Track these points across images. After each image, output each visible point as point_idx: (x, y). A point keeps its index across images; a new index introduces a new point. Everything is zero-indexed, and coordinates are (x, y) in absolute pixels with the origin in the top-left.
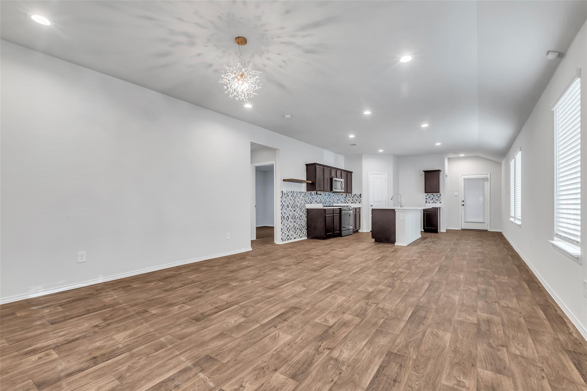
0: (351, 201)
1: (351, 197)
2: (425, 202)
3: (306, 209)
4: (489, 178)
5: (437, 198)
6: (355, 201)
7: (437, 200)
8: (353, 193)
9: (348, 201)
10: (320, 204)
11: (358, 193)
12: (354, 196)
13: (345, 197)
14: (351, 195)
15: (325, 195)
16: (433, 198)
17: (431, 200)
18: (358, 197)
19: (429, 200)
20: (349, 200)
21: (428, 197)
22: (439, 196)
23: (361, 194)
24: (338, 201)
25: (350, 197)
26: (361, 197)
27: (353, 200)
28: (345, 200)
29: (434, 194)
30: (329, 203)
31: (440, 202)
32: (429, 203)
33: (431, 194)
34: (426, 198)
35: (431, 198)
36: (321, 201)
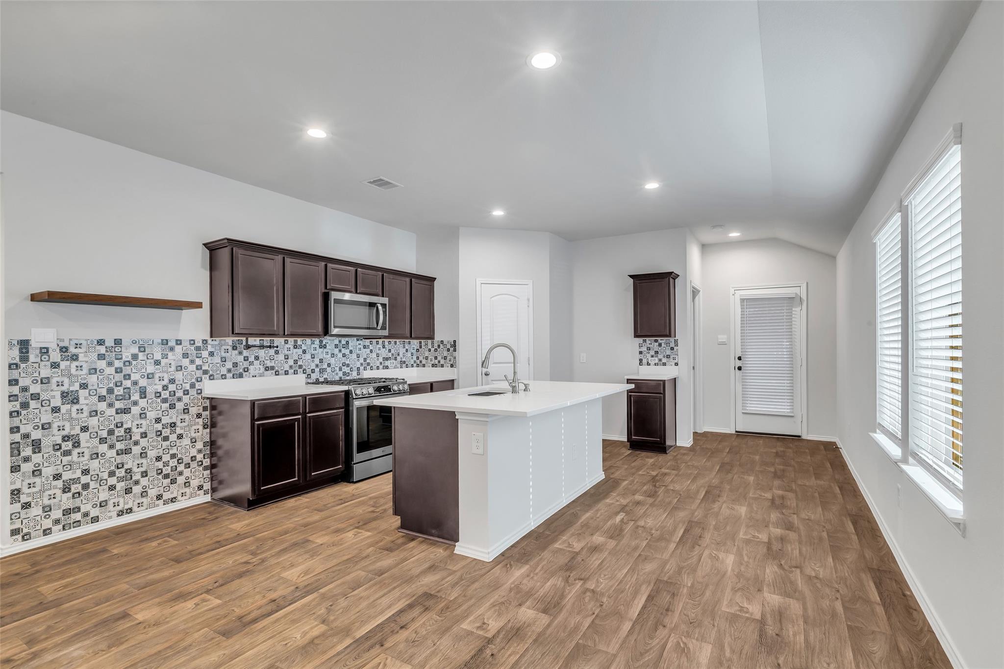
0: (431, 360)
1: (433, 349)
2: (638, 362)
3: (208, 398)
4: (804, 297)
5: (668, 352)
6: (442, 362)
7: (668, 357)
8: (438, 337)
9: (424, 361)
10: (291, 377)
11: (448, 339)
12: (439, 346)
13: (418, 351)
14: (433, 343)
15: (323, 346)
16: (657, 352)
17: (652, 356)
18: (448, 350)
19: (649, 356)
20: (427, 358)
21: (644, 349)
22: (672, 345)
24: (387, 363)
25: (430, 350)
26: (455, 350)
28: (418, 358)
29: (660, 342)
30: (340, 369)
31: (676, 361)
32: (648, 365)
33: (653, 341)
34: (640, 352)
35: (652, 353)
36: (300, 367)
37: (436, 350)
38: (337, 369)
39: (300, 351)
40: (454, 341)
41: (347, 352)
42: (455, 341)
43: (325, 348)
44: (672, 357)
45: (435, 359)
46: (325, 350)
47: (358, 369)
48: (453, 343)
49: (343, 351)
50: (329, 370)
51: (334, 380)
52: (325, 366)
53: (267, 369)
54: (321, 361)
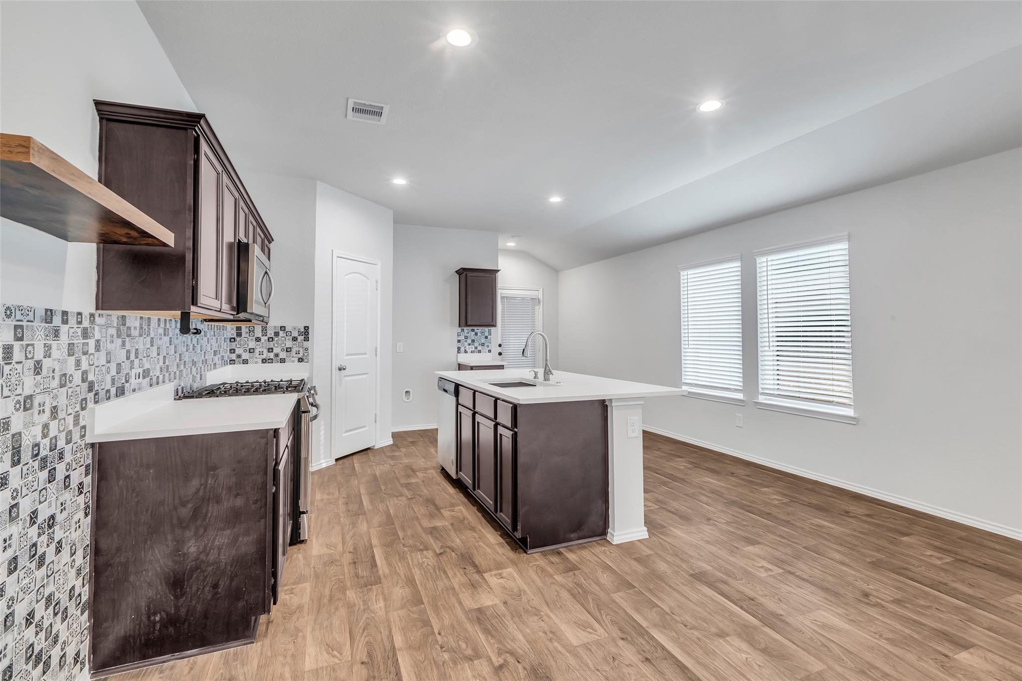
0: (261, 353)
1: (264, 339)
2: (457, 350)
3: (92, 446)
4: (541, 298)
5: (483, 341)
6: (283, 355)
7: (483, 344)
8: (273, 323)
9: (245, 356)
11: (294, 323)
12: (277, 334)
13: (232, 340)
14: (264, 330)
16: (473, 341)
17: (469, 345)
18: (295, 339)
19: (466, 344)
20: (251, 351)
21: (462, 338)
22: (487, 334)
23: (306, 328)
25: (258, 340)
26: (307, 339)
27: (270, 350)
28: (232, 351)
29: (476, 331)
31: (489, 349)
32: (465, 353)
33: (470, 330)
34: (458, 340)
35: (469, 341)
36: (167, 369)
37: (270, 339)
39: (168, 341)
40: (305, 327)
42: (308, 327)
44: (486, 345)
45: (269, 352)
48: (302, 330)
53: (145, 374)
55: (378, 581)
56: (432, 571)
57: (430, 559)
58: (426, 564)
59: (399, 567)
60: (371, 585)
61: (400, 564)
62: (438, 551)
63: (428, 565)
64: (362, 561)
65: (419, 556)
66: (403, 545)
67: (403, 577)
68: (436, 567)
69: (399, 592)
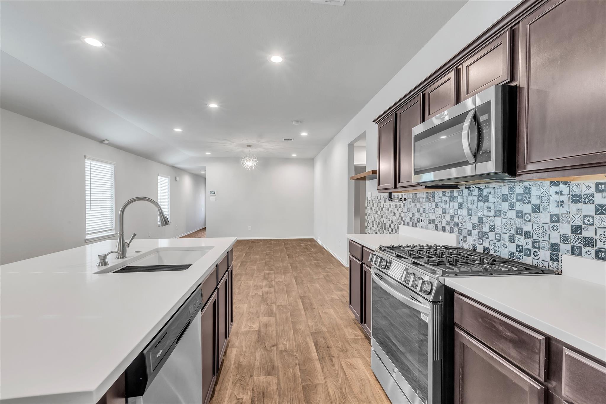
30: (512, 239)
36: (456, 224)
38: (506, 237)
39: (456, 205)
41: (527, 209)
43: (487, 201)
46: (487, 204)
47: (555, 248)
49: (519, 206)
50: (491, 235)
51: (499, 254)
52: (486, 229)
53: (431, 222)
54: (481, 220)
55: (313, 334)
56: (283, 335)
57: (282, 343)
58: (285, 339)
59: (301, 340)
60: (315, 332)
61: (300, 342)
62: (275, 348)
63: (284, 339)
64: (323, 348)
65: (288, 346)
66: (297, 357)
67: (299, 334)
68: (280, 337)
69: (302, 327)
